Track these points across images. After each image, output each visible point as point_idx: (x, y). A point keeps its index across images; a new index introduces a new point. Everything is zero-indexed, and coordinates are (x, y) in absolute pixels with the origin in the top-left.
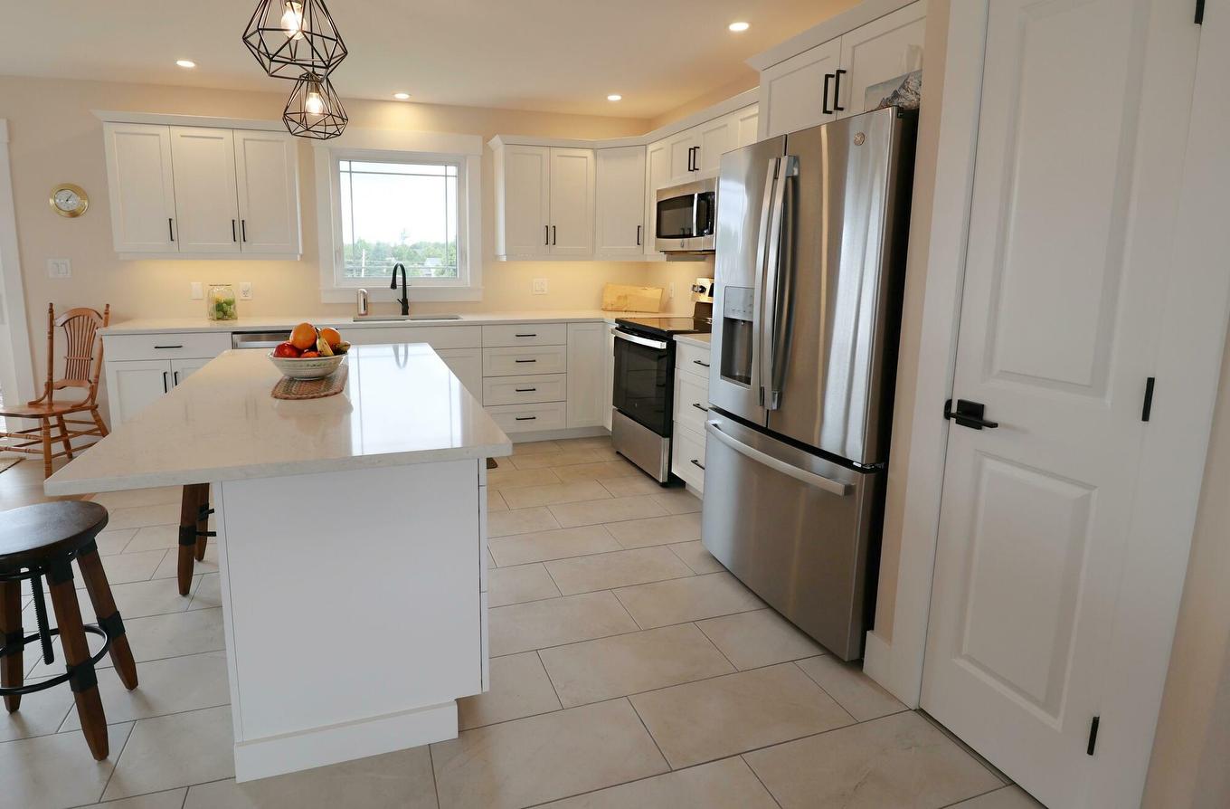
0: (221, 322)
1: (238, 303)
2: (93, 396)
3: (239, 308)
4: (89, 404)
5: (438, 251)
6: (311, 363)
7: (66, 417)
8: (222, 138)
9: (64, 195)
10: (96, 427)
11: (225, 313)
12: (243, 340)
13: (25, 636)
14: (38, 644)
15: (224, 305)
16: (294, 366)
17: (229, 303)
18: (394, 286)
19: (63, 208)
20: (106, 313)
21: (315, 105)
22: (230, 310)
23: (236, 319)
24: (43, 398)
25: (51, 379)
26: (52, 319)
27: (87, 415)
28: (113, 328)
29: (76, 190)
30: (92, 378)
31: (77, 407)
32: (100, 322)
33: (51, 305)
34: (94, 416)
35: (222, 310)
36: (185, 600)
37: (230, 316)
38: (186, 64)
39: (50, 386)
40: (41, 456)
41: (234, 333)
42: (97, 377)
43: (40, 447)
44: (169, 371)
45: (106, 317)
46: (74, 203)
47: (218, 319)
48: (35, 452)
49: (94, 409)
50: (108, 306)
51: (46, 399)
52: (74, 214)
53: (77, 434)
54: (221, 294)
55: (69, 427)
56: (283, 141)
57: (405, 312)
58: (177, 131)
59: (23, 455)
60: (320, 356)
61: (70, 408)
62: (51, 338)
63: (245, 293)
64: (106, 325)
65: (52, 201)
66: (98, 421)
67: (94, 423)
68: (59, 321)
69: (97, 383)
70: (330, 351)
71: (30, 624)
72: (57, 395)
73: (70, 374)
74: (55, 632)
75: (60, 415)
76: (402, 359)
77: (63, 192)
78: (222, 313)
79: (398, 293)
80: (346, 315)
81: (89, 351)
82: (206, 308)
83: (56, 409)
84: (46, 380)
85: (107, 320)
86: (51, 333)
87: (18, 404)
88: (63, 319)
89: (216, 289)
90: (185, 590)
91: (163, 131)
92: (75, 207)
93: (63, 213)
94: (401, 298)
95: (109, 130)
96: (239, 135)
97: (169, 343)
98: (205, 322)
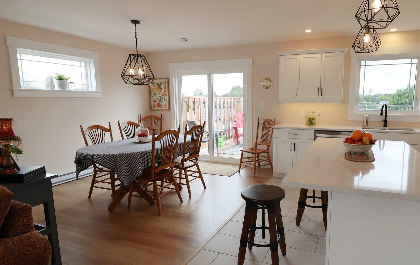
0: (310, 126)
1: (316, 119)
2: (268, 149)
3: (316, 121)
4: (267, 151)
5: (387, 98)
6: (361, 147)
7: (259, 154)
8: (317, 57)
9: (266, 81)
10: (268, 159)
11: (312, 123)
12: (318, 133)
13: (257, 226)
14: (261, 230)
15: (312, 120)
16: (353, 147)
17: (313, 119)
18: (382, 114)
19: (265, 85)
20: (274, 121)
21: (367, 39)
22: (313, 121)
23: (315, 125)
24: (254, 147)
25: (257, 141)
26: (259, 122)
27: (265, 155)
28: (276, 126)
29: (269, 79)
30: (268, 142)
31: (264, 152)
32: (272, 124)
33: (259, 117)
34: (268, 155)
35: (311, 121)
36: (298, 228)
37: (313, 124)
38: (308, 31)
39: (256, 143)
40: (253, 166)
41: (315, 130)
42: (270, 142)
43: (253, 163)
44: (292, 143)
45: (274, 122)
46: (268, 84)
47: (309, 125)
48: (252, 164)
49: (268, 153)
50: (275, 118)
51: (255, 148)
52: (267, 88)
53: (263, 160)
54: (311, 116)
55: (260, 158)
56: (340, 56)
57: (385, 125)
58: (302, 56)
59: (247, 164)
60: (364, 144)
61: (261, 152)
62: (258, 128)
63: (319, 115)
64: (274, 125)
65: (262, 83)
66: (269, 157)
67: (267, 158)
68: (261, 123)
69: (270, 144)
70: (369, 143)
71: (259, 223)
72: (258, 147)
73: (262, 141)
74: (267, 228)
75: (258, 154)
76: (382, 146)
77: (266, 80)
78: (310, 123)
79: (383, 117)
80: (358, 126)
81: (268, 134)
82: (305, 120)
83: (257, 151)
84: (255, 142)
85: (274, 123)
86: (258, 126)
87: (247, 148)
88: (262, 122)
89: (309, 114)
90: (298, 224)
91: (298, 57)
92: (268, 86)
93: (265, 87)
94: (384, 119)
95: (281, 58)
96: (324, 55)
97: (293, 133)
98: (304, 126)
